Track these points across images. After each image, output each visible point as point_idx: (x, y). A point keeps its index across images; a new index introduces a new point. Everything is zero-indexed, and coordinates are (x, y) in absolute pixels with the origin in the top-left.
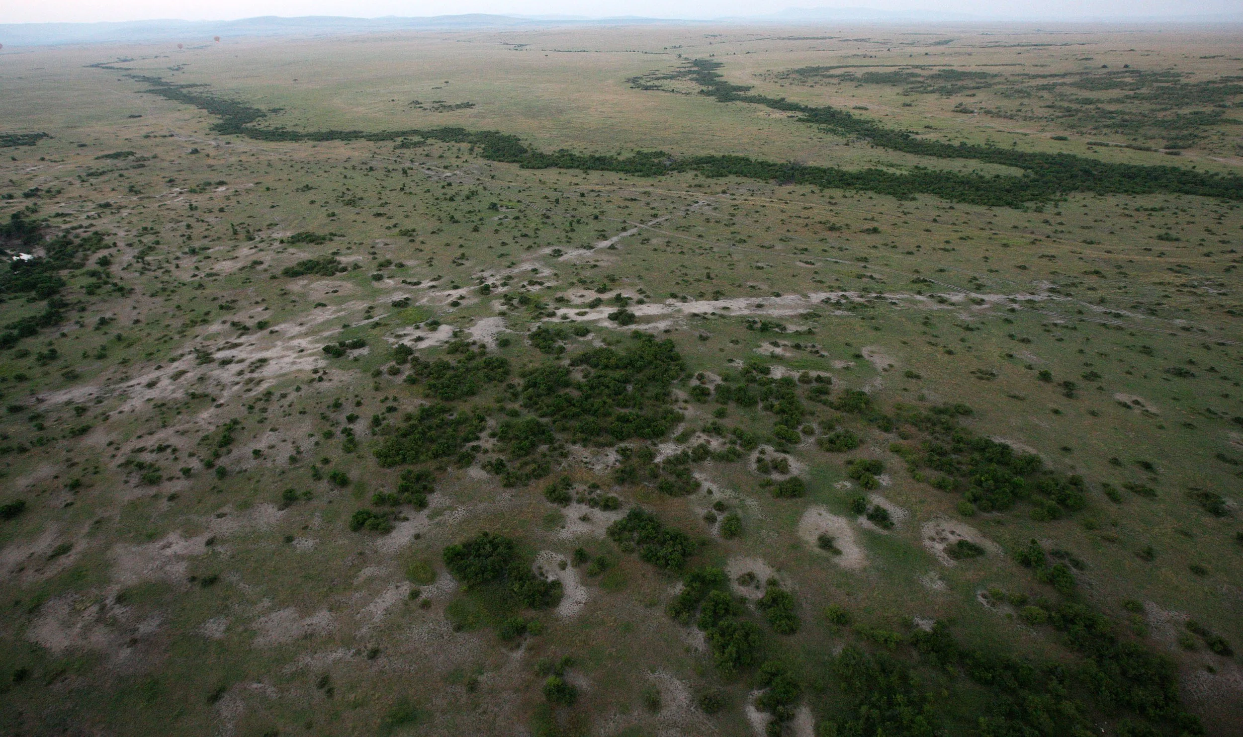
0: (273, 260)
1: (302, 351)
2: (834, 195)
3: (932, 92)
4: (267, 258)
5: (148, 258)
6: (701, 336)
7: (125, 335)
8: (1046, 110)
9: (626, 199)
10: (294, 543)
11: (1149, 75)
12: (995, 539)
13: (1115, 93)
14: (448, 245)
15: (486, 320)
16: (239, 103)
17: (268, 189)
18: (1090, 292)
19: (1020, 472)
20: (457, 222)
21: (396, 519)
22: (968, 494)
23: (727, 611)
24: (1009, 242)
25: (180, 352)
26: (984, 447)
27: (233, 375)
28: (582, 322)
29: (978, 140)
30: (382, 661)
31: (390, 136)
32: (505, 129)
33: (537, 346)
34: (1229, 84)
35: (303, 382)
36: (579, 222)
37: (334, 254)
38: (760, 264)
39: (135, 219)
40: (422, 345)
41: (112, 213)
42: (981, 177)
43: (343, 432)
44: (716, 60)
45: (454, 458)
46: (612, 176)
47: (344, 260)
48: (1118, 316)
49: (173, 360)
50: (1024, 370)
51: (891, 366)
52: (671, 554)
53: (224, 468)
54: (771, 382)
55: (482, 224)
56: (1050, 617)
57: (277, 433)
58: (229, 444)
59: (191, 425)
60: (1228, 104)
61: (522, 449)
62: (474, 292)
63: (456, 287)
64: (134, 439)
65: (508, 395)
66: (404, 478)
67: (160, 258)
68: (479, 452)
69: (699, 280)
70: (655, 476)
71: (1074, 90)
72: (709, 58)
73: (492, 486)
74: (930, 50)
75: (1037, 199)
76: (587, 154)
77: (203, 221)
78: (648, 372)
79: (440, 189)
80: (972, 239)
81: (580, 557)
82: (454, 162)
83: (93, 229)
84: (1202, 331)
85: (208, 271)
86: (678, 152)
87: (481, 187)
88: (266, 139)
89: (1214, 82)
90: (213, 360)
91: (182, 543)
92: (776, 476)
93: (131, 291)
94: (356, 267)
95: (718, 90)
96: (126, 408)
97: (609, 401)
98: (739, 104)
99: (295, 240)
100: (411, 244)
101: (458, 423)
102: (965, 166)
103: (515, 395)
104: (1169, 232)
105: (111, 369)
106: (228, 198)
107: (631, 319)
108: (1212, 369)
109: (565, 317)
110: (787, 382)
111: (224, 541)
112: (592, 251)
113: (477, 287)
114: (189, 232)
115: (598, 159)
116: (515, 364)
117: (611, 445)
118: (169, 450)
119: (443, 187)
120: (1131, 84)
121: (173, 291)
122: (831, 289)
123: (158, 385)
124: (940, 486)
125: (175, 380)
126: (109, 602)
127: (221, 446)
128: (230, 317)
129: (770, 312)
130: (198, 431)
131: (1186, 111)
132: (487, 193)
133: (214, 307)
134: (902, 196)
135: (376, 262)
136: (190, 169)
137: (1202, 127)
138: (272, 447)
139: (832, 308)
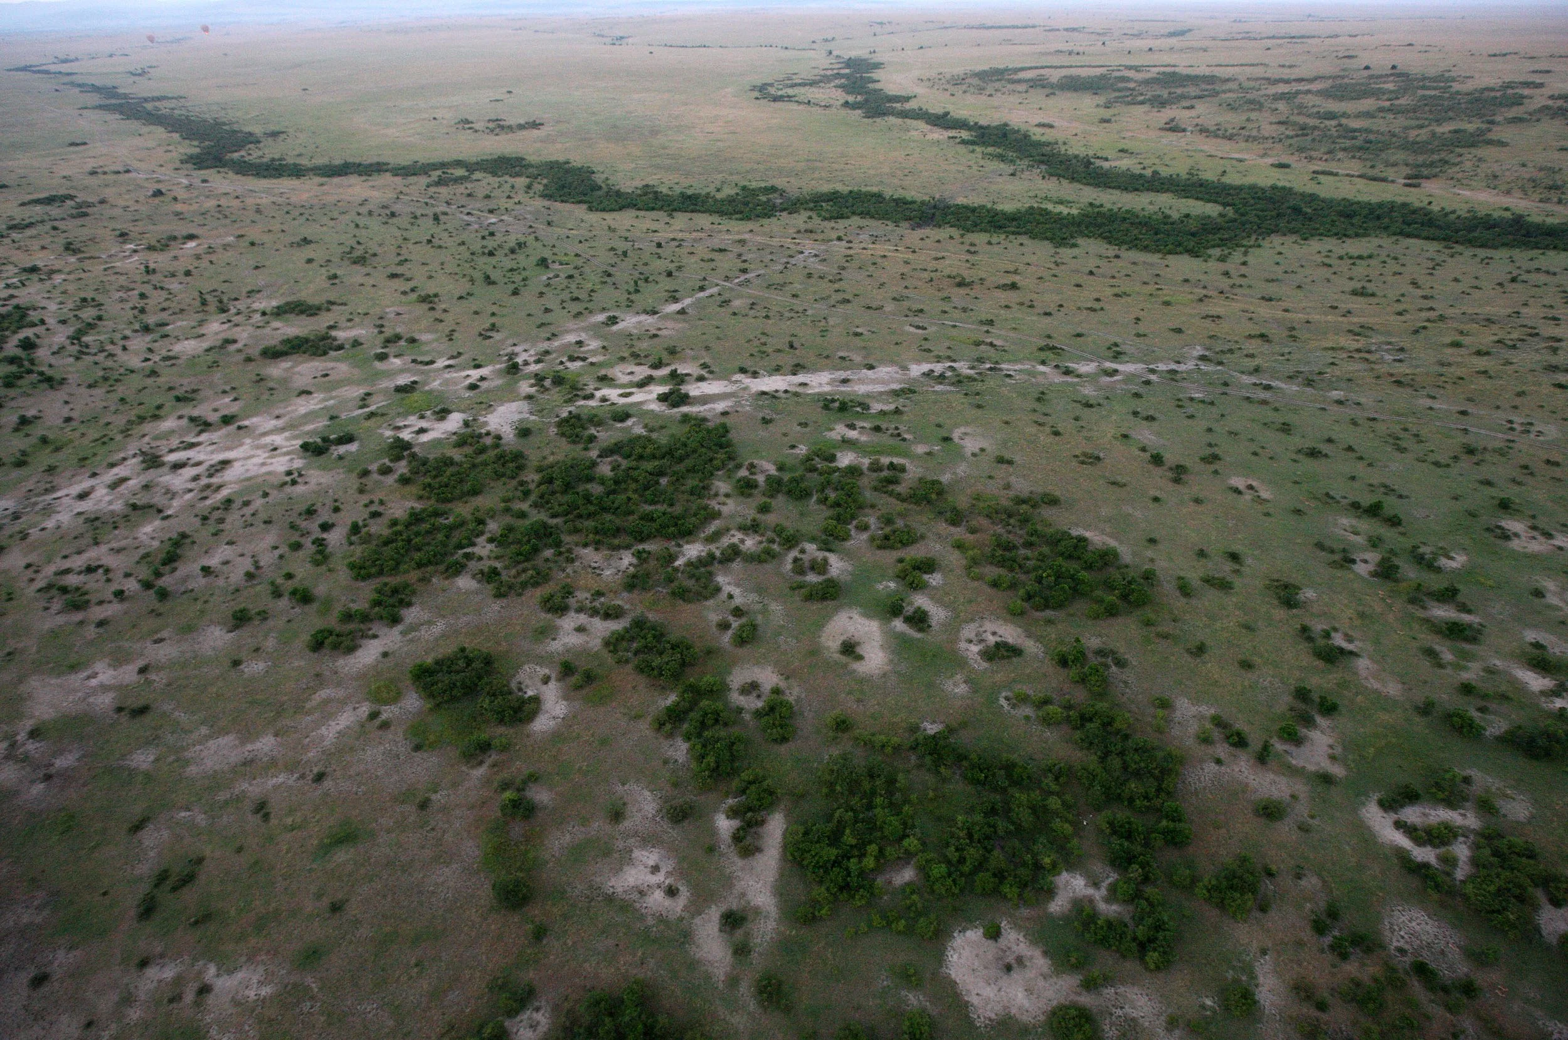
0: (251, 337)
1: (275, 449)
2: (977, 242)
3: (1142, 103)
4: (243, 335)
5: (85, 339)
6: (763, 419)
7: (51, 436)
8: (1275, 127)
9: (713, 250)
10: (241, 667)
11: (1416, 79)
12: (1038, 639)
13: (1368, 104)
14: (476, 313)
15: (507, 405)
16: (225, 124)
17: (253, 244)
18: (1247, 360)
19: (1089, 567)
20: (494, 283)
21: (365, 636)
22: (1022, 592)
23: (717, 721)
24: (1172, 300)
25: (122, 455)
26: (1057, 540)
27: (186, 481)
28: (624, 405)
29: (1179, 168)
30: (328, 784)
31: (421, 169)
32: (577, 159)
33: (563, 435)
34: (1510, 91)
35: (273, 487)
36: (646, 280)
37: (331, 327)
38: (859, 330)
39: (71, 288)
40: (424, 438)
41: (41, 280)
42: (1167, 217)
43: (313, 543)
44: (876, 59)
45: (442, 568)
46: (703, 220)
47: (341, 335)
48: (1268, 388)
49: (112, 465)
50: (1137, 453)
51: (982, 450)
52: (667, 663)
53: (165, 589)
54: (835, 471)
55: (525, 285)
56: (1069, 716)
57: (234, 547)
58: (175, 561)
59: (129, 541)
60: (1498, 118)
61: (521, 554)
62: (500, 371)
63: (478, 366)
64: (58, 560)
65: (519, 494)
66: (379, 592)
67: (102, 338)
68: (472, 559)
69: (779, 351)
70: (670, 580)
71: (1317, 100)
72: (867, 56)
73: (480, 597)
74: (1155, 44)
75: (1225, 245)
76: (678, 190)
77: (162, 288)
78: (689, 462)
79: (479, 240)
80: (1129, 295)
81: (567, 670)
82: (503, 203)
83: (14, 302)
84: (1359, 404)
85: (164, 353)
86: (794, 186)
87: (532, 237)
88: (258, 175)
89: (1492, 90)
90: (163, 464)
91: (111, 672)
92: (812, 578)
93: (63, 382)
94: (356, 343)
95: (866, 101)
96: (50, 524)
97: (635, 496)
98: (892, 120)
99: (280, 312)
100: (432, 313)
101: (452, 528)
102: (1151, 203)
103: (527, 494)
104: (1368, 285)
105: (32, 478)
106: (198, 257)
107: (685, 399)
108: (1350, 449)
109: (604, 400)
110: (853, 471)
111: (159, 668)
112: (656, 316)
113: (503, 365)
114: (142, 303)
115: (690, 197)
116: (533, 457)
117: (628, 547)
118: (101, 571)
119: (483, 238)
120: (1391, 92)
121: (117, 380)
122: (939, 359)
123: (92, 496)
124: (995, 584)
125: (113, 489)
126: (21, 737)
127: (164, 564)
128: (189, 410)
129: (856, 388)
130: (137, 548)
131: (1445, 128)
132: (539, 245)
133: (168, 400)
134: (1061, 241)
135: (382, 337)
136: (149, 217)
137: (1458, 150)
138: (226, 563)
139: (932, 382)
